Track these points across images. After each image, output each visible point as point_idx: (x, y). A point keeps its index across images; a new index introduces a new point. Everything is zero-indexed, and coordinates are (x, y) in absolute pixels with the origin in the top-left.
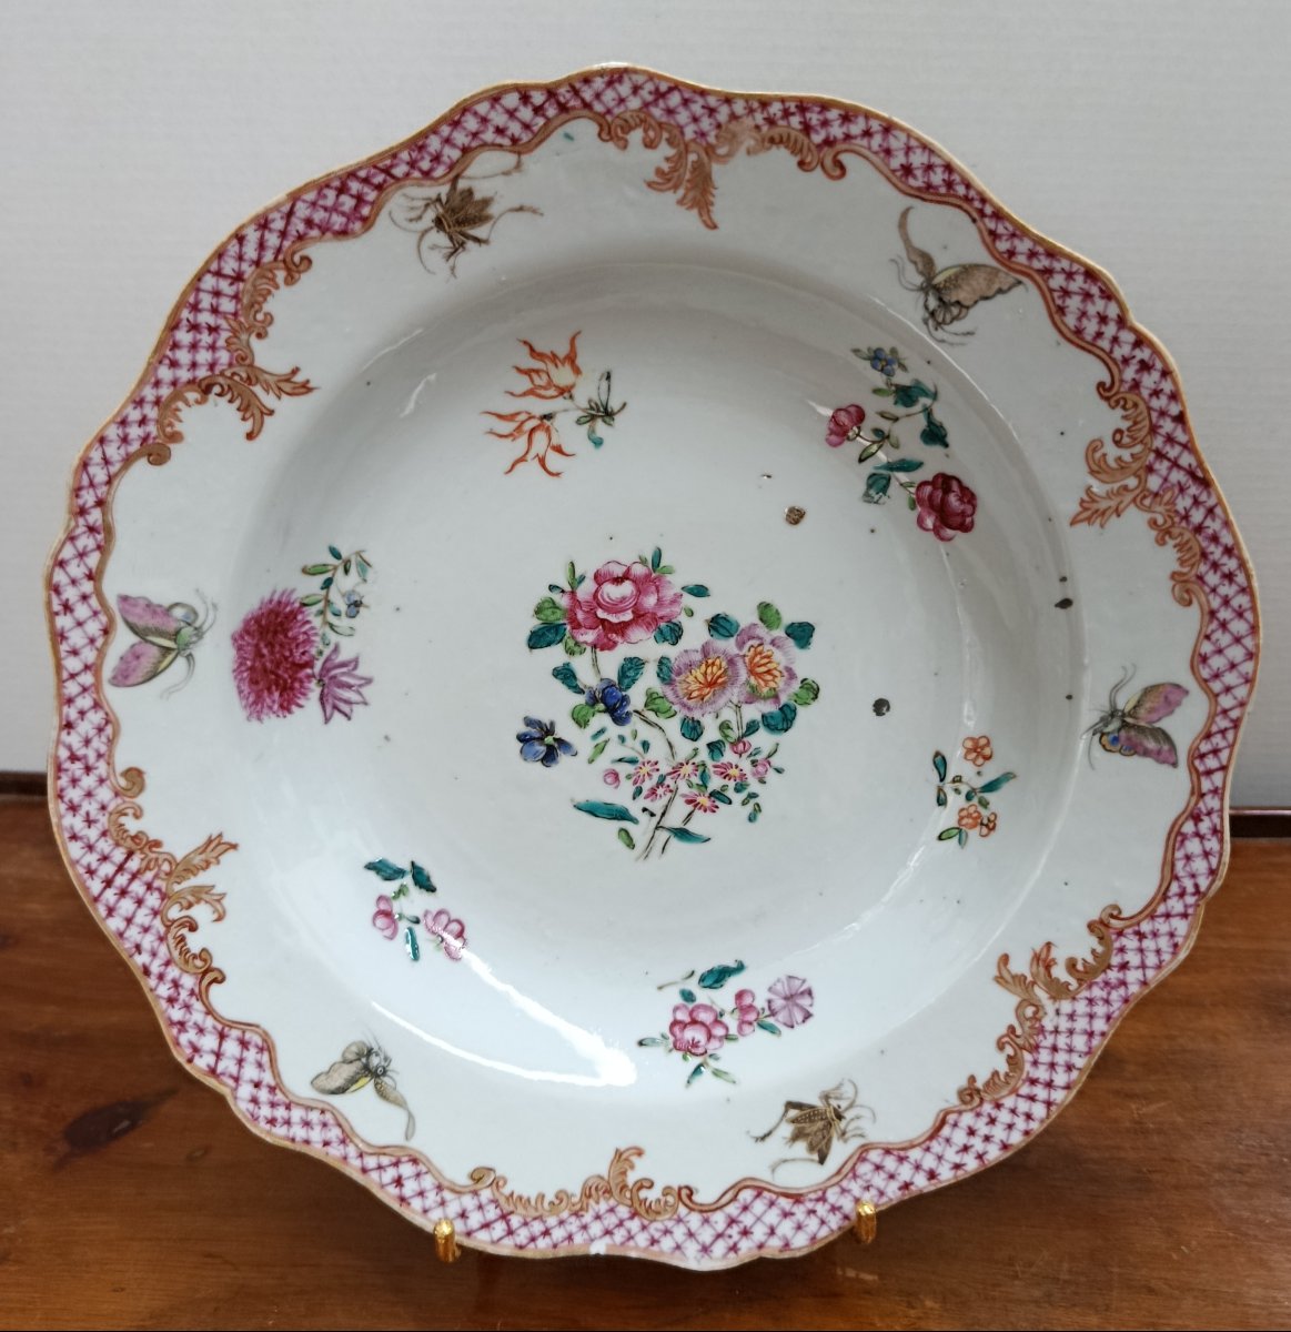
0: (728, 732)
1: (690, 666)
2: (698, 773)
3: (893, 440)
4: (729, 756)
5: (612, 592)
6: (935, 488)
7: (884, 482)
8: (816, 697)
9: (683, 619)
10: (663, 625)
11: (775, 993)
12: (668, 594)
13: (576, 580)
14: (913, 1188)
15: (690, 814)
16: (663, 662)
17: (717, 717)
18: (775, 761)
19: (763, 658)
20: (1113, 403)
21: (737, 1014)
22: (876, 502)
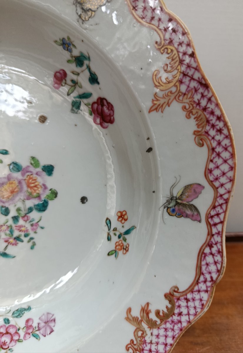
0: (21, 212)
1: (3, 184)
2: (9, 229)
3: (79, 84)
4: (21, 222)
6: (98, 105)
7: (78, 104)
8: (56, 197)
15: (7, 246)
17: (15, 205)
18: (41, 224)
19: (33, 180)
20: (162, 52)
21: (25, 328)
22: (77, 113)
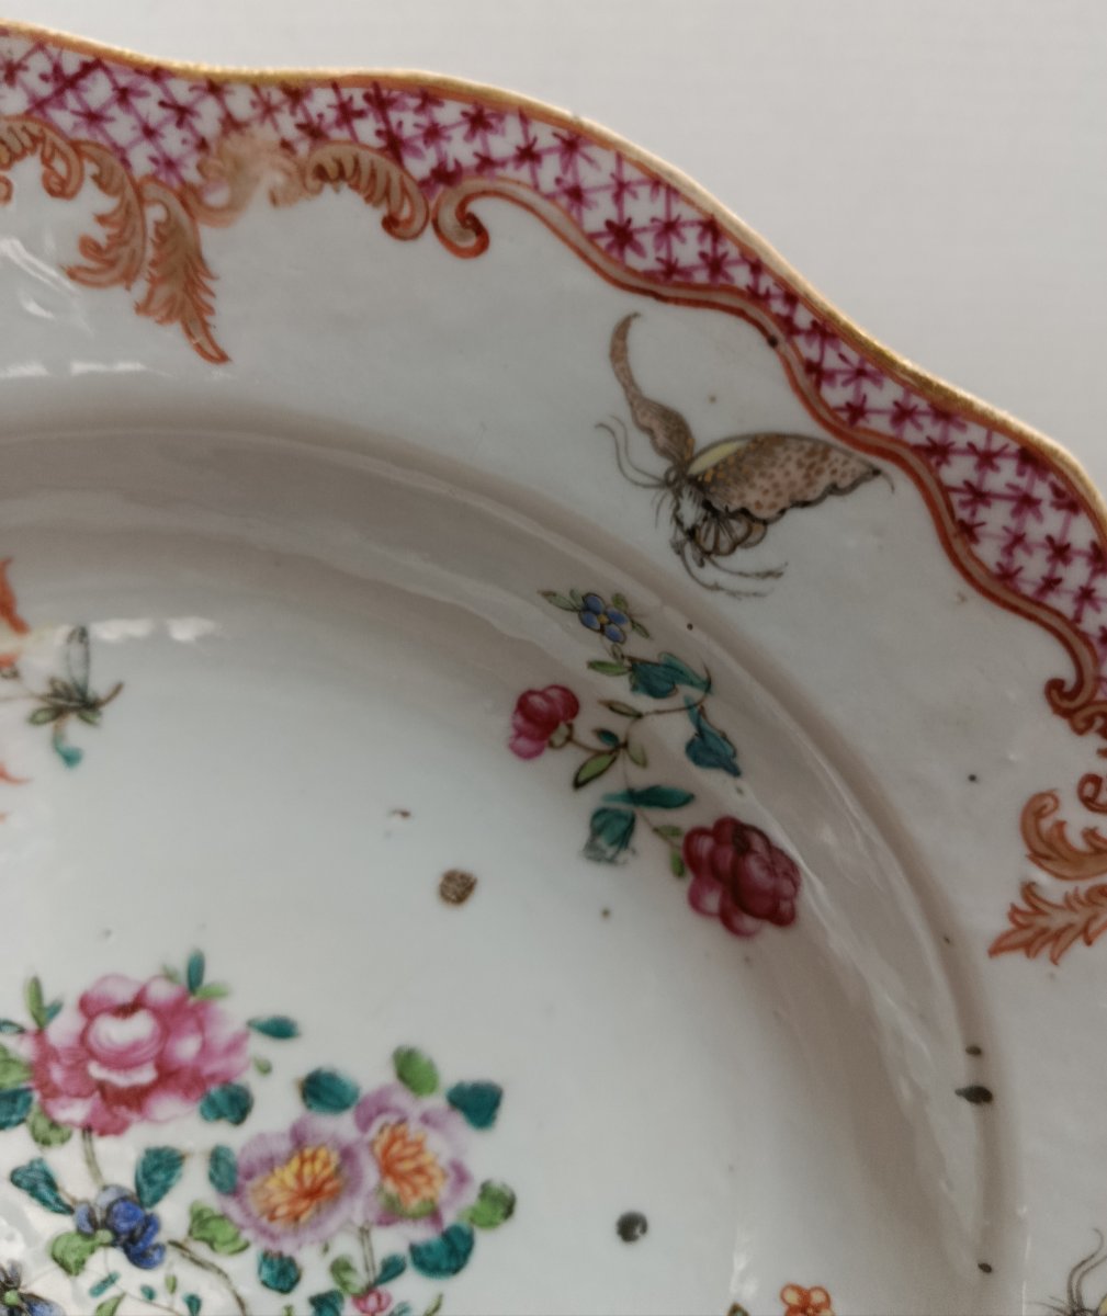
0: (348, 1277)
1: (270, 1163)
3: (634, 748)
5: (115, 1032)
6: (720, 843)
7: (623, 825)
8: (508, 1214)
9: (250, 1079)
10: (214, 1089)
12: (223, 1033)
13: (44, 1012)
16: (217, 1157)
17: (326, 1249)
19: (405, 1145)
20: (1081, 725)
22: (612, 861)
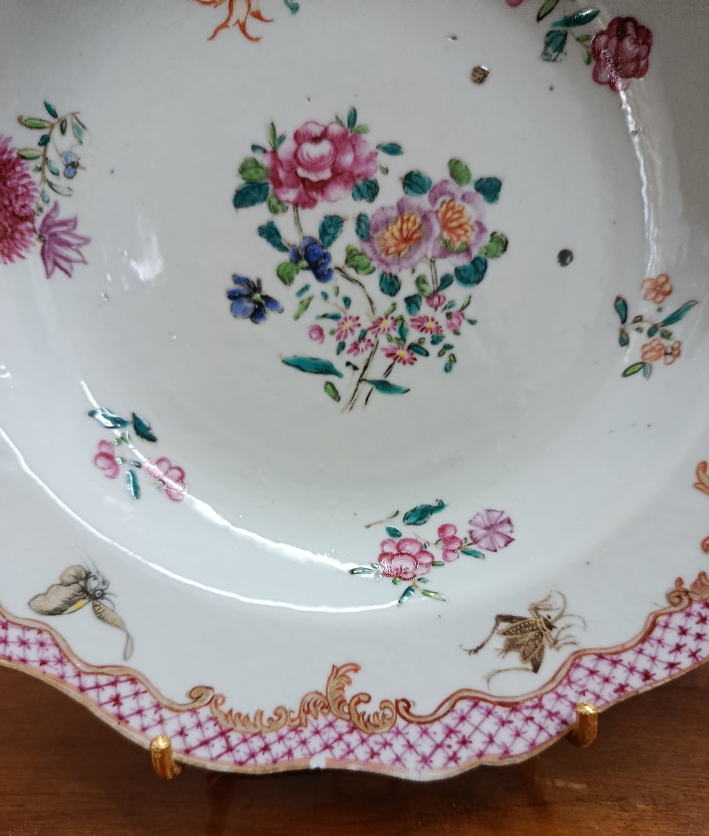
0: (424, 286)
1: (387, 223)
2: (397, 327)
4: (425, 310)
5: (312, 151)
6: (610, 38)
7: (562, 38)
8: (505, 249)
9: (378, 177)
10: (360, 182)
11: (477, 525)
12: (365, 151)
13: (277, 140)
14: (628, 689)
15: (391, 367)
16: (360, 219)
17: (413, 271)
18: (469, 313)
19: (454, 213)
21: (441, 543)
22: (554, 60)
